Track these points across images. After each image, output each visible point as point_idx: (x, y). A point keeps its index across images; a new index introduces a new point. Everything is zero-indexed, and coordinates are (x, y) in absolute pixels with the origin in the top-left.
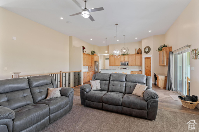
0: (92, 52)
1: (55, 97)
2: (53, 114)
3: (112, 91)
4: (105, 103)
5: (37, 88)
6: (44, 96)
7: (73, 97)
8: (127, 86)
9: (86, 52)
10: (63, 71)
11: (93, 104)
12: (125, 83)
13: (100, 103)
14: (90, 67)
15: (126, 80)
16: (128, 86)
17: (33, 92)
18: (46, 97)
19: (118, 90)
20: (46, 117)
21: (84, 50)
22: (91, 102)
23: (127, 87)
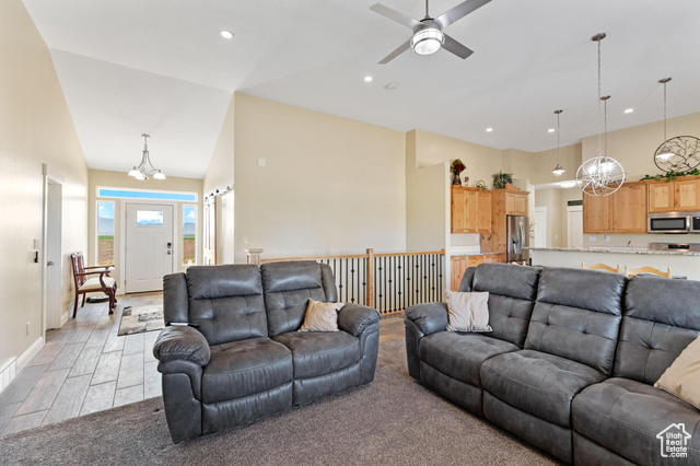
0: (496, 178)
1: (322, 329)
2: (304, 382)
3: (538, 347)
4: (491, 393)
5: (281, 296)
6: (295, 322)
7: (376, 341)
8: (625, 337)
9: (467, 179)
10: (377, 250)
11: (447, 384)
12: (617, 320)
13: (473, 389)
14: (486, 237)
15: (624, 308)
16: (630, 336)
17: (269, 306)
18: (299, 327)
19: (571, 351)
20: (282, 384)
21: (462, 175)
22: (440, 374)
23: (624, 346)
